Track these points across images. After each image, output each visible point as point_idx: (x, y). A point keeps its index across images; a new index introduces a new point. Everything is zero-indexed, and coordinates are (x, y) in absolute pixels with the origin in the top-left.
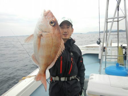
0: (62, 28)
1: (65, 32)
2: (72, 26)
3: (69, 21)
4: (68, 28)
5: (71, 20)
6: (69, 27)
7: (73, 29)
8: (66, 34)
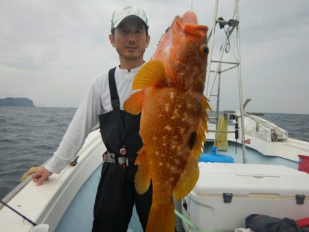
0: (123, 31)
1: (130, 42)
2: (147, 28)
3: (141, 16)
4: (138, 32)
5: (144, 15)
6: (141, 31)
7: (149, 37)
8: (134, 46)
